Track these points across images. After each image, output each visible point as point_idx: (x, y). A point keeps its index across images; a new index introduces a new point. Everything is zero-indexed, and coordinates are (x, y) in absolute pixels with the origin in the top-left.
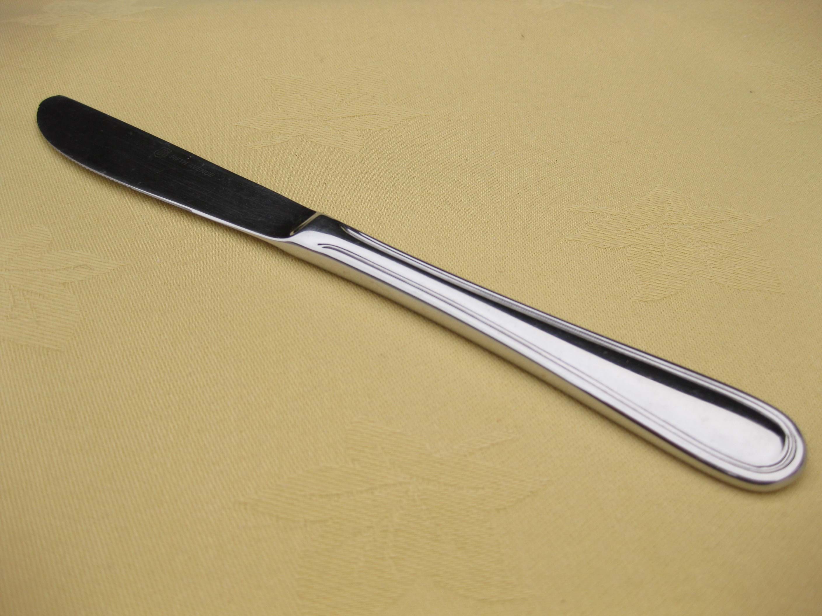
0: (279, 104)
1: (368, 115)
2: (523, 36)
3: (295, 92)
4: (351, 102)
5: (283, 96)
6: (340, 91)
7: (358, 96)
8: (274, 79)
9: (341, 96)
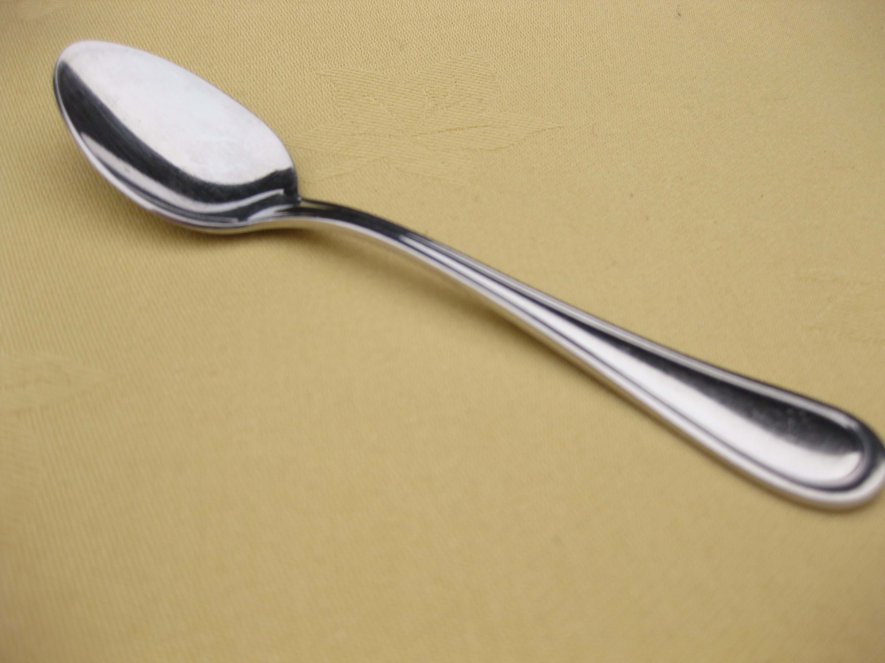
0: (344, 112)
1: (475, 127)
2: (679, 14)
3: (366, 94)
4: (449, 108)
5: (349, 100)
6: (431, 92)
7: (459, 100)
8: (334, 74)
9: (433, 99)
